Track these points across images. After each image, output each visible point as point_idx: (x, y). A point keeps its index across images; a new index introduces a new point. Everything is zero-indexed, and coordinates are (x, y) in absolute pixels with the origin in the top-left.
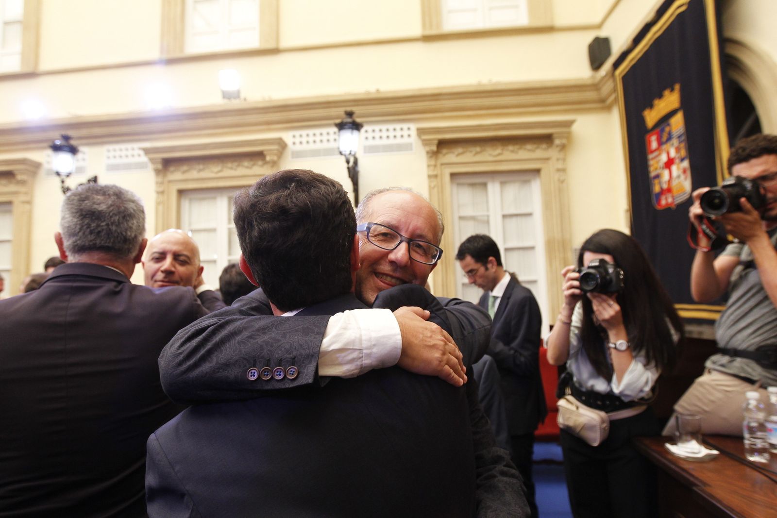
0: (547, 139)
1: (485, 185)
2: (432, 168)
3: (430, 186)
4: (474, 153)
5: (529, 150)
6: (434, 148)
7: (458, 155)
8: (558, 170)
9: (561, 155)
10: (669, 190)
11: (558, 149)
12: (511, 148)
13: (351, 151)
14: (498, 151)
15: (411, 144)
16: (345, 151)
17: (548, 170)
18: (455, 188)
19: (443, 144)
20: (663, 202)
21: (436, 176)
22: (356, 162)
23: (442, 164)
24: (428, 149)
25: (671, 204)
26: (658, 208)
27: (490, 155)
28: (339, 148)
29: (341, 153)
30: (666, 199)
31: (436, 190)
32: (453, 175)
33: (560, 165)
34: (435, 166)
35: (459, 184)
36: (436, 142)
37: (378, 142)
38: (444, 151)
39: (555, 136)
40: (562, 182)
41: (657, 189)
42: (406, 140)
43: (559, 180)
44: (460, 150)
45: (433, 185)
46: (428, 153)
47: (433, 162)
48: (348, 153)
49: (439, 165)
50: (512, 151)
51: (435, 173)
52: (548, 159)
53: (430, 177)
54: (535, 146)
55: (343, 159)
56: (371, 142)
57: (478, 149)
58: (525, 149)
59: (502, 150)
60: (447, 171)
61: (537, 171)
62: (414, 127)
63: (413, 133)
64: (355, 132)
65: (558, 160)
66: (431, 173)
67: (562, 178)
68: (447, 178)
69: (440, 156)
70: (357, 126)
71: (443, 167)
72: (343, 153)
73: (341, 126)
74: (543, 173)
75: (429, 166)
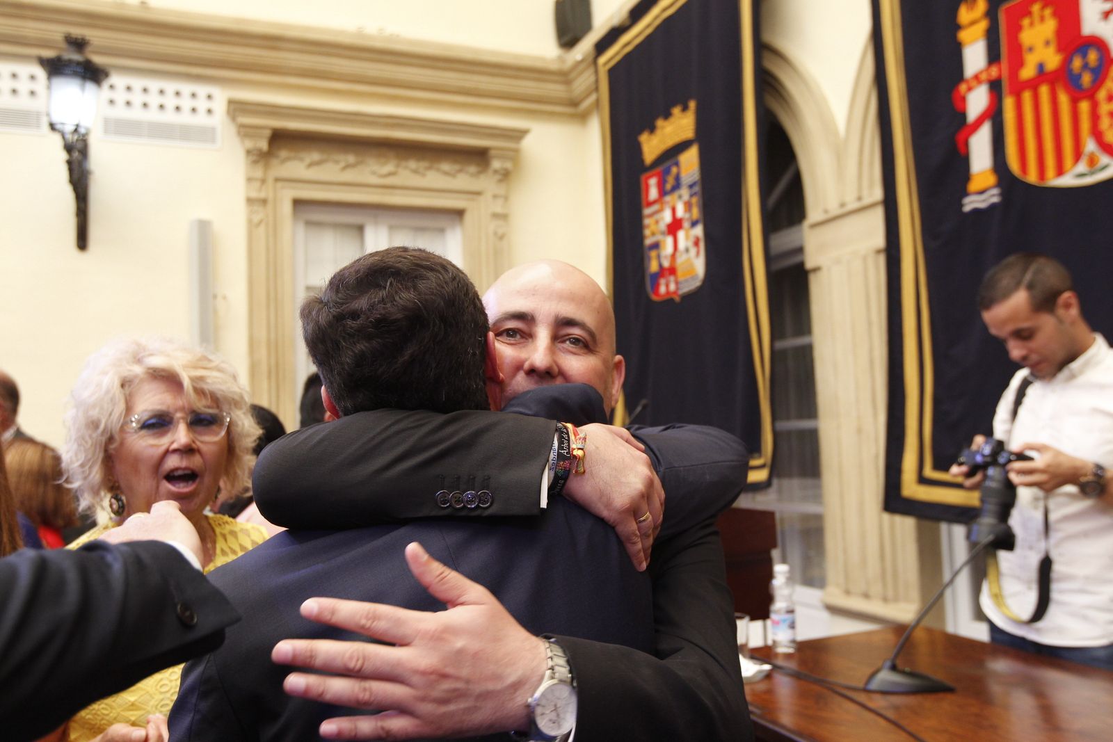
0: (479, 157)
1: (360, 229)
2: (257, 184)
3: (250, 222)
4: (342, 164)
5: (446, 173)
6: (264, 145)
7: (311, 165)
8: (496, 216)
9: (501, 190)
10: (672, 271)
11: (498, 177)
12: (412, 164)
13: (77, 126)
14: (389, 167)
15: (213, 130)
16: (63, 124)
17: (478, 212)
18: (301, 230)
19: (281, 140)
20: (663, 289)
21: (264, 202)
22: (84, 152)
23: (277, 180)
24: (249, 144)
25: (675, 293)
26: (654, 298)
27: (374, 173)
28: (48, 115)
29: (52, 127)
30: (667, 286)
31: (262, 229)
32: (298, 203)
33: (498, 209)
34: (263, 181)
35: (309, 224)
36: (268, 133)
37: (136, 114)
38: (283, 153)
39: (492, 152)
40: (501, 238)
41: (654, 267)
42: (201, 119)
43: (495, 234)
44: (316, 156)
45: (256, 218)
46: (249, 152)
47: (259, 173)
48: (69, 128)
49: (270, 181)
50: (415, 172)
51: (262, 195)
52: (478, 193)
53: (250, 201)
54: (457, 167)
55: (56, 143)
56: (120, 112)
57: (351, 158)
58: (438, 170)
59: (398, 166)
60: (287, 195)
61: (459, 214)
62: (222, 96)
63: (220, 105)
64: (90, 87)
65: (495, 197)
66: (254, 195)
67: (500, 231)
68: (287, 208)
69: (275, 162)
70: (93, 74)
71: (279, 184)
72: (58, 127)
73: (55, 68)
74: (468, 217)
75: (250, 180)
